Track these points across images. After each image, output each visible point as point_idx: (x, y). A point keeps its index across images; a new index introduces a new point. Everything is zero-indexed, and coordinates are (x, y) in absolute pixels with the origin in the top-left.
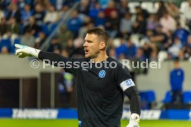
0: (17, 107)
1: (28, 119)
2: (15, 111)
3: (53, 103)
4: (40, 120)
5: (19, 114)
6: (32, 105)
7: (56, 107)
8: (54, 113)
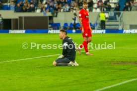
0: (11, 29)
1: (14, 33)
2: (10, 31)
3: (23, 28)
4: (19, 34)
5: (11, 31)
6: (16, 28)
7: (25, 29)
8: (24, 31)
